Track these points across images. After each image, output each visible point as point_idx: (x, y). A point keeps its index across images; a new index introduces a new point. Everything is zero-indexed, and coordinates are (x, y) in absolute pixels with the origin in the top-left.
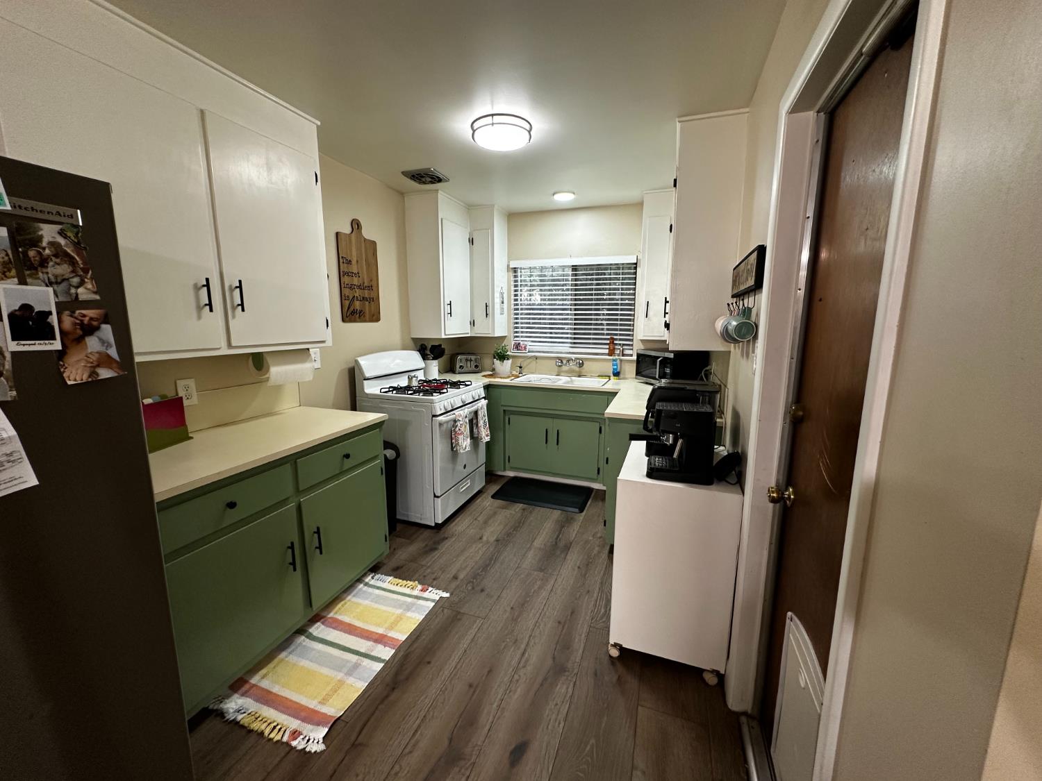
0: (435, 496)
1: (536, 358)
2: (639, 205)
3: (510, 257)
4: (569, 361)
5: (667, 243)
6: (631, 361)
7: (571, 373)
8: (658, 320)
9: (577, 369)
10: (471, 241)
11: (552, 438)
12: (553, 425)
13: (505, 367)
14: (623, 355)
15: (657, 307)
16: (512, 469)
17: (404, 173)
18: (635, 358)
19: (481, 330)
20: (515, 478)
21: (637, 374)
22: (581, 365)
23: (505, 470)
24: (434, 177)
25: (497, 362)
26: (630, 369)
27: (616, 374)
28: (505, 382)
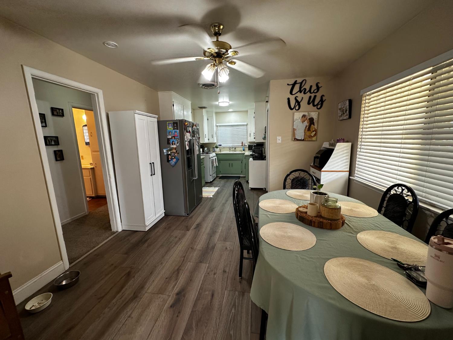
0: (210, 175)
1: (224, 148)
2: (247, 111)
3: (216, 123)
4: (232, 148)
5: (253, 121)
6: (247, 147)
7: (233, 151)
8: (252, 137)
9: (234, 150)
10: (208, 119)
11: (231, 165)
12: (231, 162)
13: (217, 150)
14: (245, 146)
15: (252, 135)
16: (221, 174)
17: (198, 107)
18: (248, 146)
19: (211, 141)
20: (222, 176)
21: (249, 150)
22: (235, 148)
23: (219, 174)
24: (204, 108)
25: (216, 149)
26: (247, 149)
27: (244, 150)
28: (220, 153)
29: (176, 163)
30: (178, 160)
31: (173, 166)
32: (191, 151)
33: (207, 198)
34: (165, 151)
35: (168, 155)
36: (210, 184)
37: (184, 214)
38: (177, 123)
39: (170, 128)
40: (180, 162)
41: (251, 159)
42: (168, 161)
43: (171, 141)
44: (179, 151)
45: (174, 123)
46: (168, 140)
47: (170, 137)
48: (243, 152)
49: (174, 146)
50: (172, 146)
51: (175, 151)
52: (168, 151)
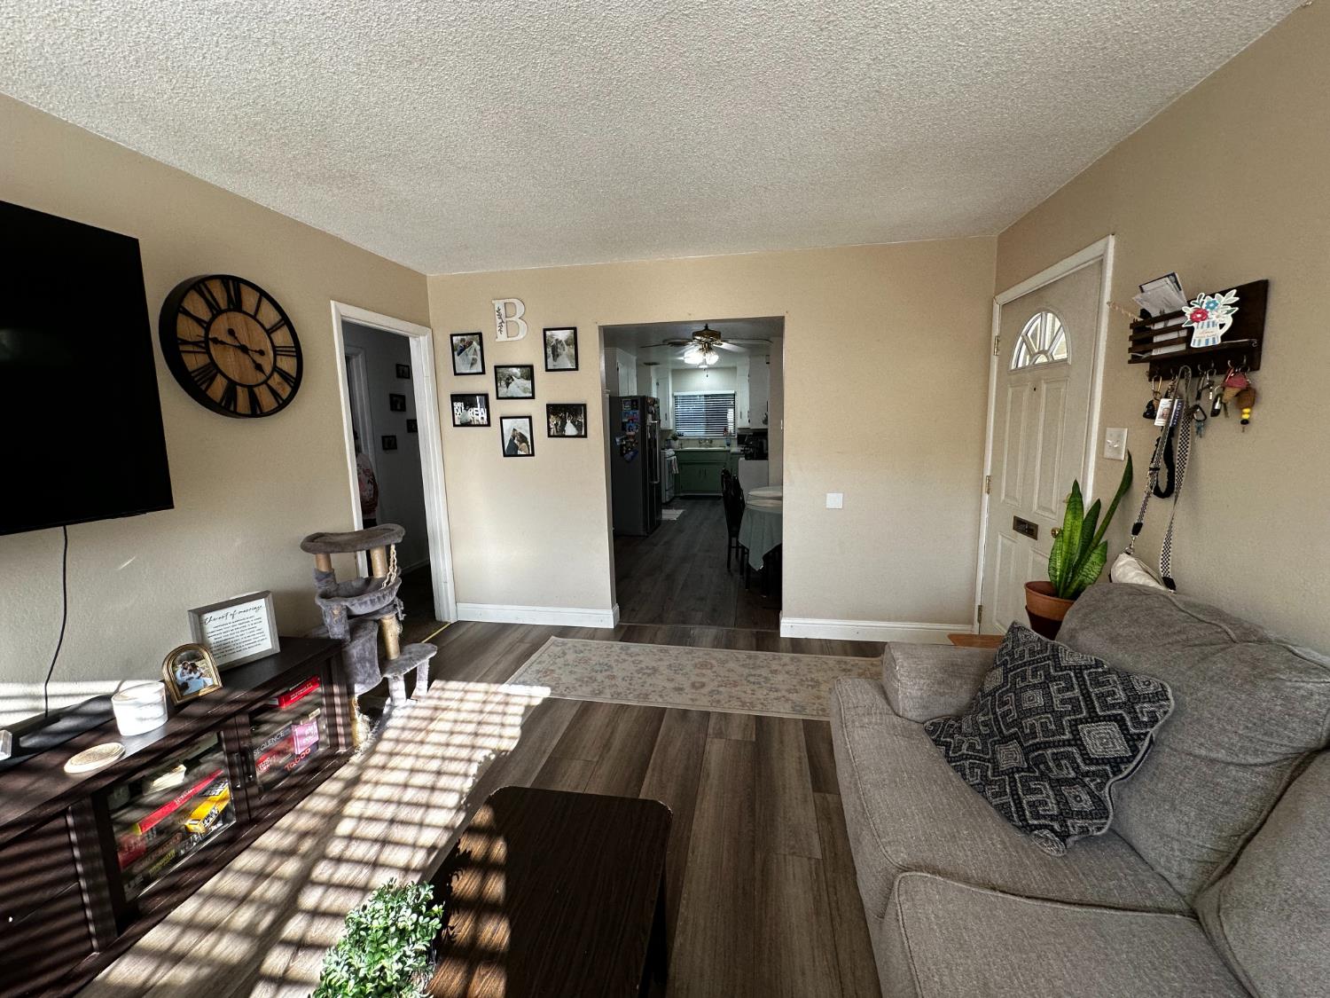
0: (666, 490)
1: (689, 440)
2: (735, 368)
3: (673, 391)
4: (705, 440)
5: (746, 388)
6: (735, 439)
7: (706, 445)
8: (746, 419)
9: (709, 444)
10: (658, 384)
11: (703, 474)
12: (703, 468)
13: (677, 444)
14: (731, 436)
15: (745, 414)
16: (683, 492)
18: (736, 437)
19: (670, 427)
20: (685, 496)
21: (738, 443)
22: (712, 442)
23: (679, 492)
24: (655, 364)
25: (673, 442)
26: (734, 443)
27: (728, 445)
28: (680, 449)
29: (633, 457)
30: (636, 453)
31: (628, 462)
32: (652, 442)
33: (668, 521)
34: (618, 440)
35: (622, 446)
36: (668, 505)
37: (642, 533)
38: (636, 401)
39: (626, 407)
40: (639, 456)
41: (742, 459)
42: (622, 455)
43: (628, 425)
44: (639, 440)
45: (632, 401)
46: (624, 424)
47: (626, 420)
48: (727, 448)
49: (632, 433)
50: (628, 433)
51: (632, 440)
52: (622, 440)
